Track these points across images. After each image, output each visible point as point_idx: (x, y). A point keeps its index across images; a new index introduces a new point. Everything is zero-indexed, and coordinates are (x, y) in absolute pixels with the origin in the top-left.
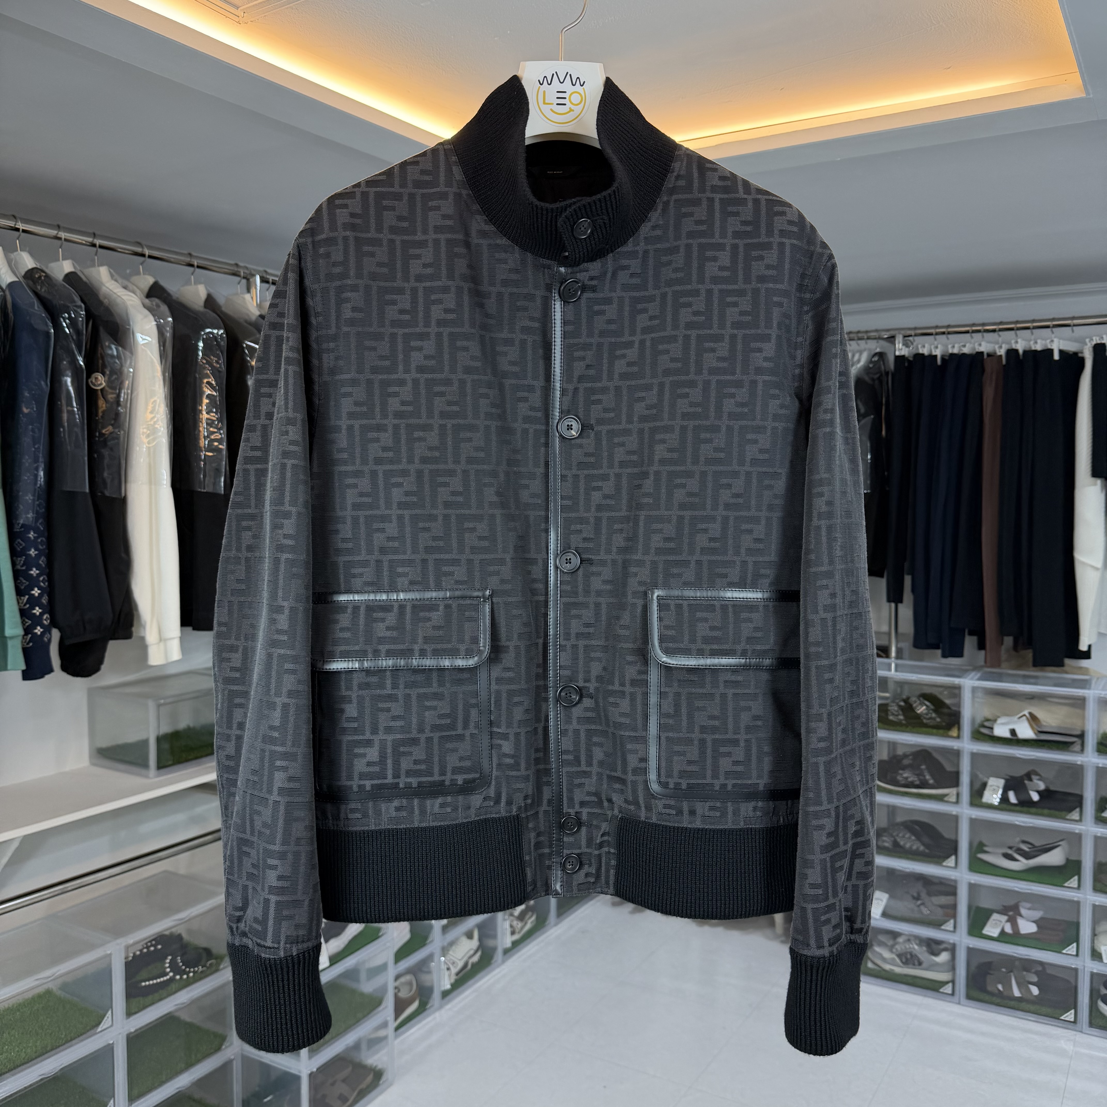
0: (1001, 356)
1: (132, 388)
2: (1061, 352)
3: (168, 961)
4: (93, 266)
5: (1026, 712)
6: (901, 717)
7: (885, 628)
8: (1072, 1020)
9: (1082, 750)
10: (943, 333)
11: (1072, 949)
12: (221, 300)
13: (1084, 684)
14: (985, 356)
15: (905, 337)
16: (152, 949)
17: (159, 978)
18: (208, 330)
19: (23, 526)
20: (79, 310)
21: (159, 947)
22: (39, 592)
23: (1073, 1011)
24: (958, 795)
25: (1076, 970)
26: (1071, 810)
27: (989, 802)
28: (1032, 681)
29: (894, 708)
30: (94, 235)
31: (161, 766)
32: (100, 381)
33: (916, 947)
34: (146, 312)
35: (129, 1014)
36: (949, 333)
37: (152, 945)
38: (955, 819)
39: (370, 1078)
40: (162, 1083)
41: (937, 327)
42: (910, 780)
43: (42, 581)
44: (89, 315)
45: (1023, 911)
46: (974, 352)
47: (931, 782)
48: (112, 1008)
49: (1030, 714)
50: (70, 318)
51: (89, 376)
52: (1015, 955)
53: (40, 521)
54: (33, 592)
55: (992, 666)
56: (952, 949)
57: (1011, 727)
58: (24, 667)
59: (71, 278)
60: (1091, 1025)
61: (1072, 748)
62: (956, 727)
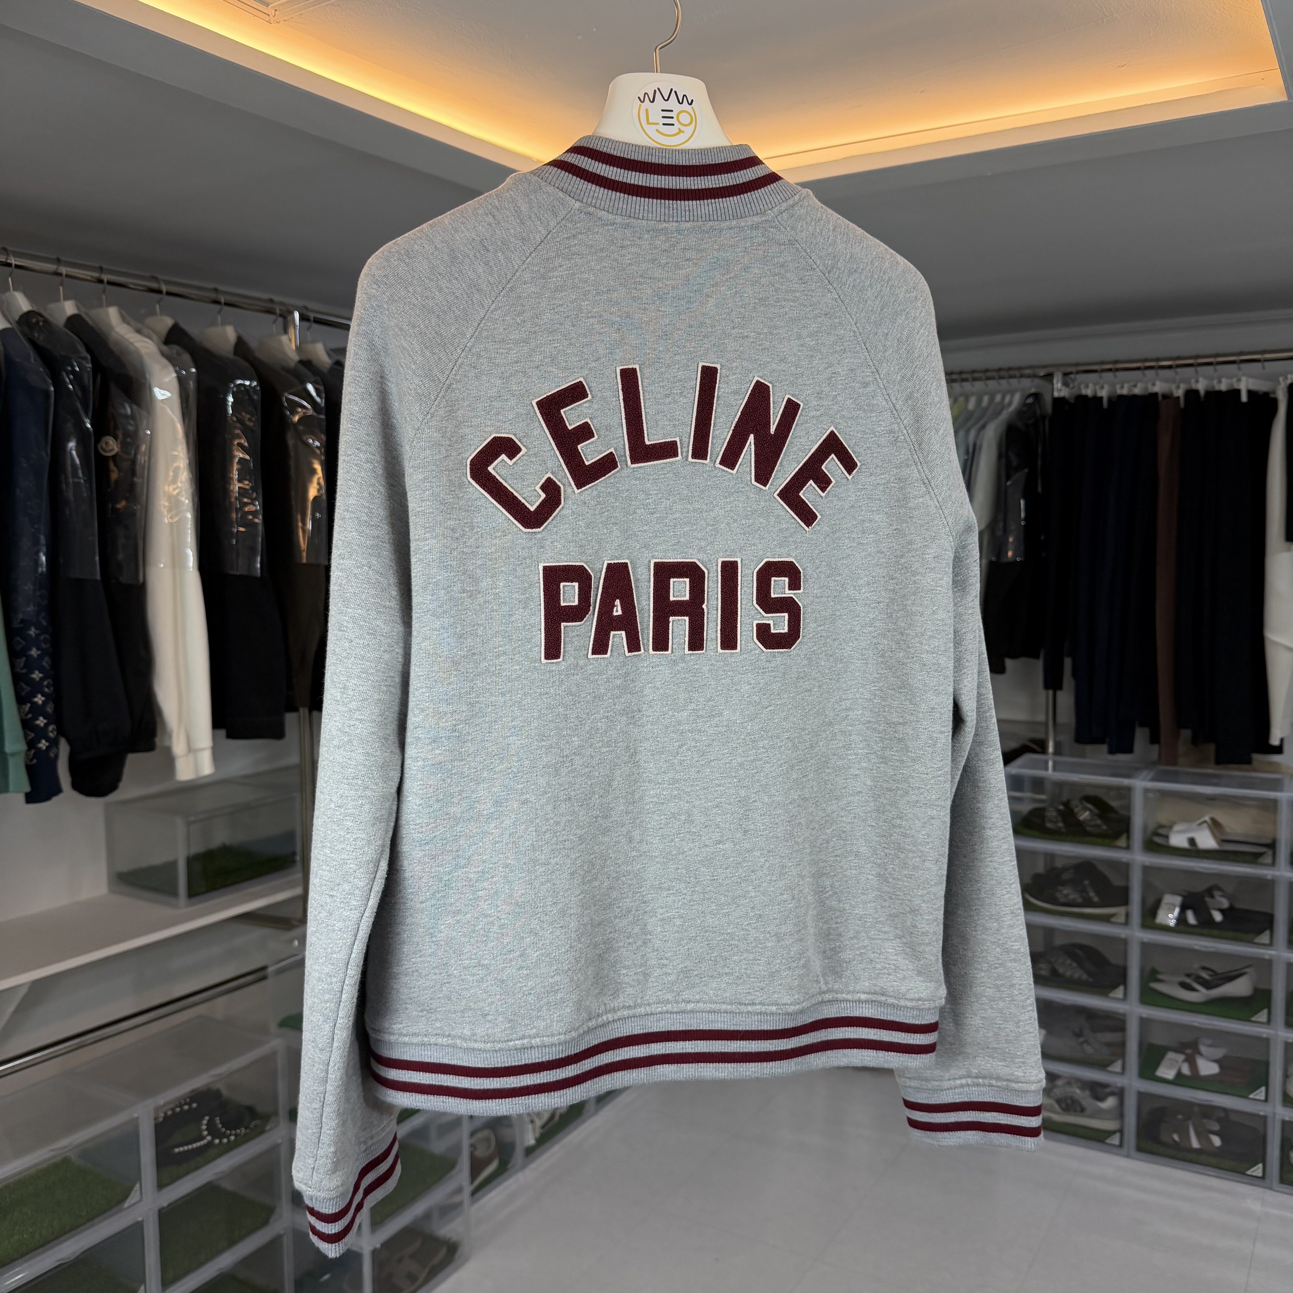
0: (1178, 398)
1: (150, 453)
2: (1250, 393)
3: (205, 1122)
4: (101, 306)
5: (1207, 818)
6: (1061, 825)
7: (1041, 718)
8: (1260, 1175)
9: (1273, 864)
10: (1110, 370)
11: (1260, 1094)
12: (253, 344)
13: (1276, 785)
14: (1160, 398)
15: (1066, 374)
16: (186, 1107)
17: (195, 1142)
18: (239, 382)
19: (22, 621)
20: (84, 362)
21: (195, 1105)
22: (43, 699)
23: (1260, 1165)
24: (1127, 915)
25: (1265, 1118)
26: (1260, 932)
27: (1164, 922)
28: (1215, 781)
29: (1051, 813)
30: (101, 270)
31: (193, 893)
32: (111, 446)
33: (1078, 1091)
34: (165, 361)
35: (161, 1186)
36: (1117, 370)
37: (186, 1104)
38: (1125, 942)
39: (443, 1252)
40: (201, 1264)
41: (1103, 363)
42: (1072, 897)
43: (47, 687)
44: (97, 367)
45: (1203, 1049)
46: (1146, 393)
47: (1096, 899)
48: (139, 1178)
49: (1213, 820)
50: (73, 372)
51: (98, 440)
52: (1194, 1101)
53: (43, 614)
54: (36, 700)
55: (1167, 764)
56: (1120, 1094)
57: (1190, 835)
58: (28, 789)
59: (74, 322)
60: (1282, 1181)
61: (1261, 860)
62: (1124, 836)
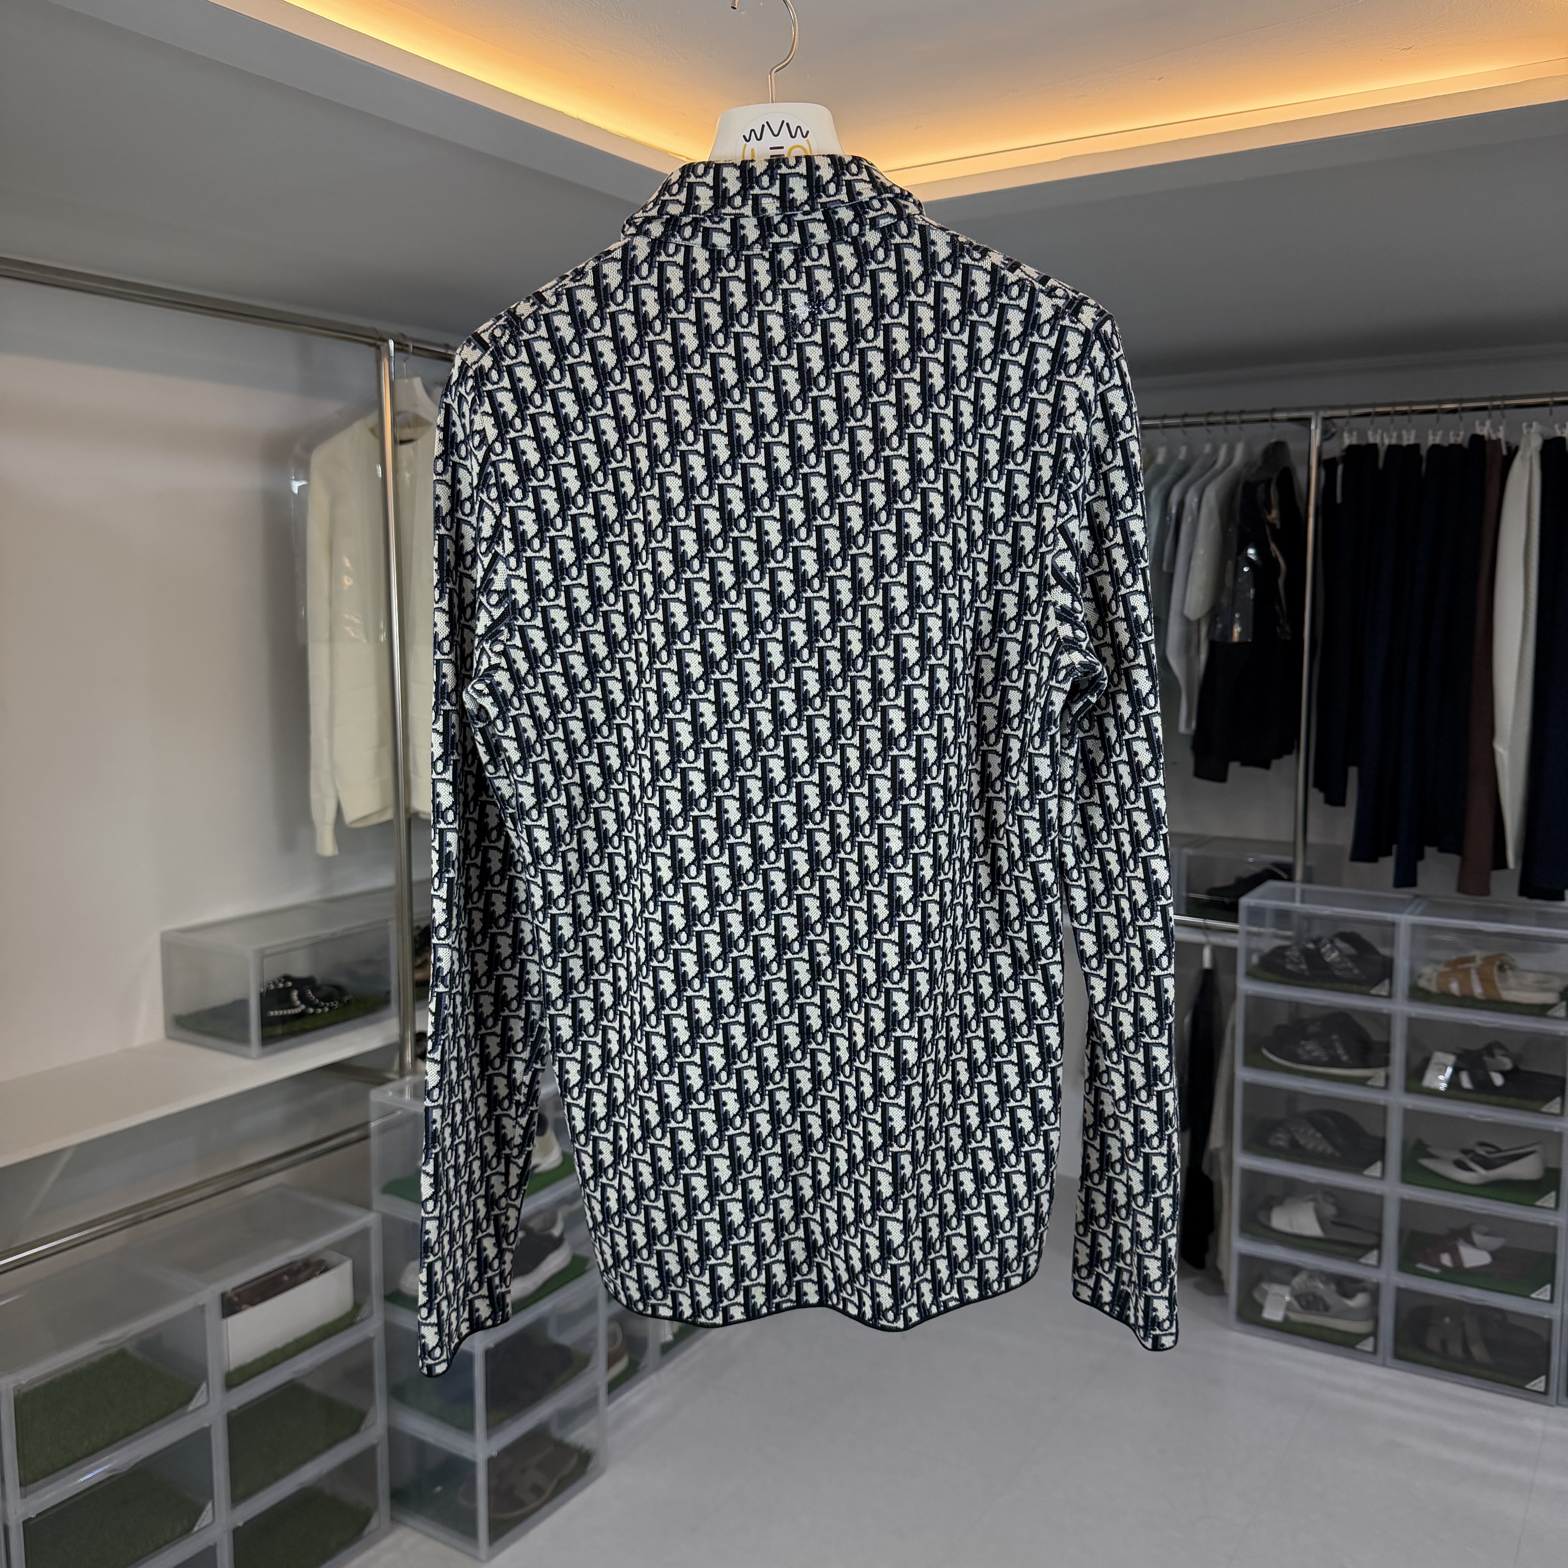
7: (1289, 836)
8: (1542, 1389)
11: (1544, 1293)
23: (1543, 1378)
24: (1387, 1078)
25: (1550, 1322)
26: (1549, 1099)
27: (1433, 1085)
28: (1501, 916)
29: (1294, 953)
31: (267, 1040)
33: (1321, 1286)
35: (230, 1385)
38: (1384, 1110)
39: (574, 1461)
40: (278, 1477)
42: (1317, 1054)
45: (1477, 1238)
47: (1346, 1058)
48: (205, 1377)
56: (1374, 1290)
61: (1550, 1013)
62: (1387, 982)
